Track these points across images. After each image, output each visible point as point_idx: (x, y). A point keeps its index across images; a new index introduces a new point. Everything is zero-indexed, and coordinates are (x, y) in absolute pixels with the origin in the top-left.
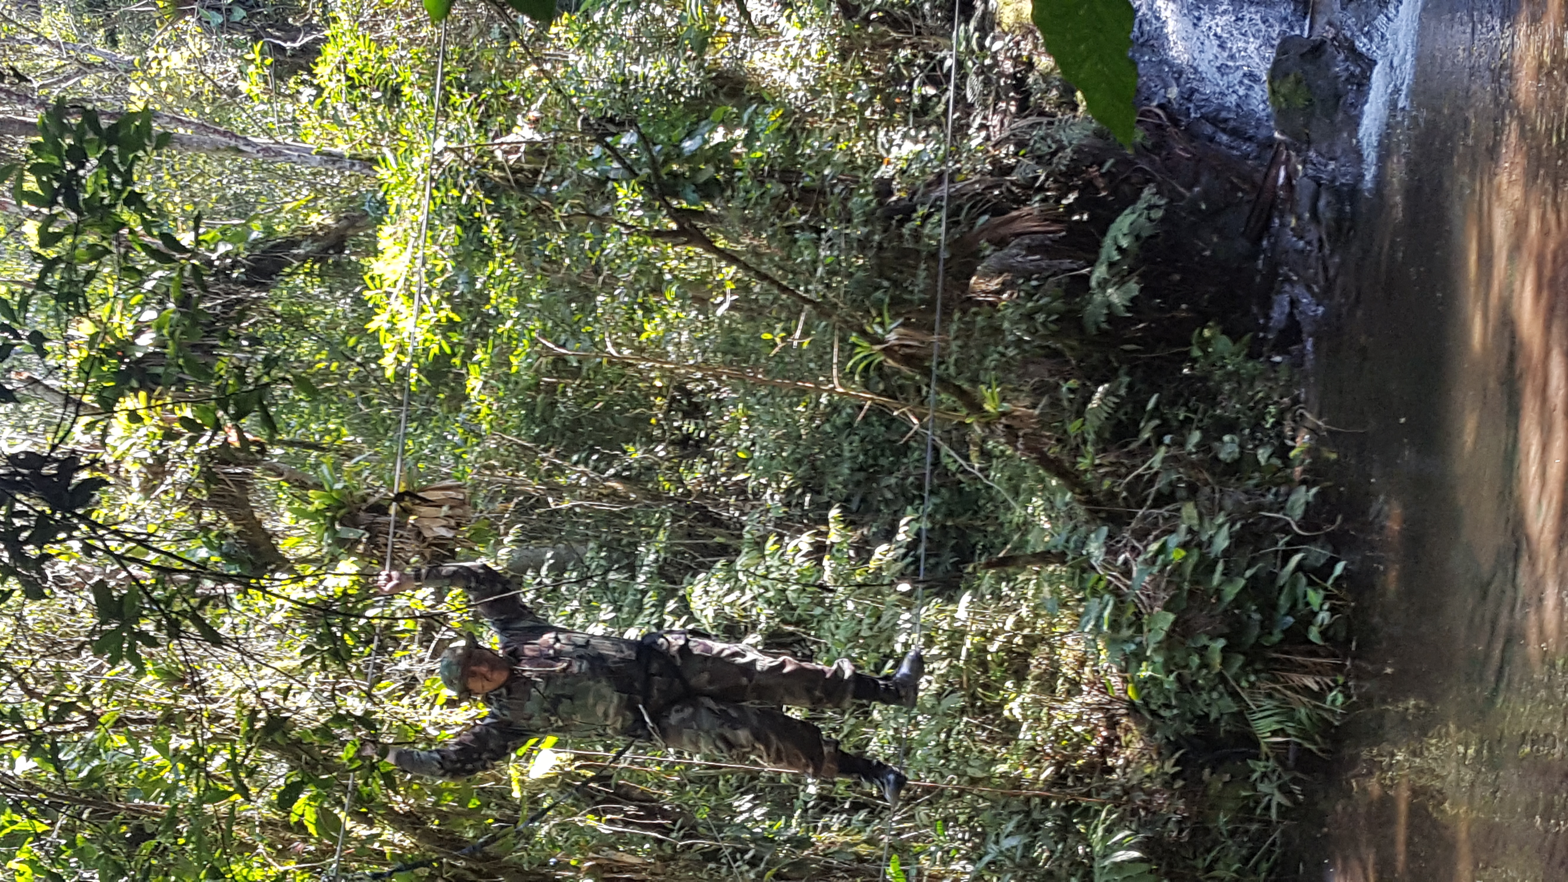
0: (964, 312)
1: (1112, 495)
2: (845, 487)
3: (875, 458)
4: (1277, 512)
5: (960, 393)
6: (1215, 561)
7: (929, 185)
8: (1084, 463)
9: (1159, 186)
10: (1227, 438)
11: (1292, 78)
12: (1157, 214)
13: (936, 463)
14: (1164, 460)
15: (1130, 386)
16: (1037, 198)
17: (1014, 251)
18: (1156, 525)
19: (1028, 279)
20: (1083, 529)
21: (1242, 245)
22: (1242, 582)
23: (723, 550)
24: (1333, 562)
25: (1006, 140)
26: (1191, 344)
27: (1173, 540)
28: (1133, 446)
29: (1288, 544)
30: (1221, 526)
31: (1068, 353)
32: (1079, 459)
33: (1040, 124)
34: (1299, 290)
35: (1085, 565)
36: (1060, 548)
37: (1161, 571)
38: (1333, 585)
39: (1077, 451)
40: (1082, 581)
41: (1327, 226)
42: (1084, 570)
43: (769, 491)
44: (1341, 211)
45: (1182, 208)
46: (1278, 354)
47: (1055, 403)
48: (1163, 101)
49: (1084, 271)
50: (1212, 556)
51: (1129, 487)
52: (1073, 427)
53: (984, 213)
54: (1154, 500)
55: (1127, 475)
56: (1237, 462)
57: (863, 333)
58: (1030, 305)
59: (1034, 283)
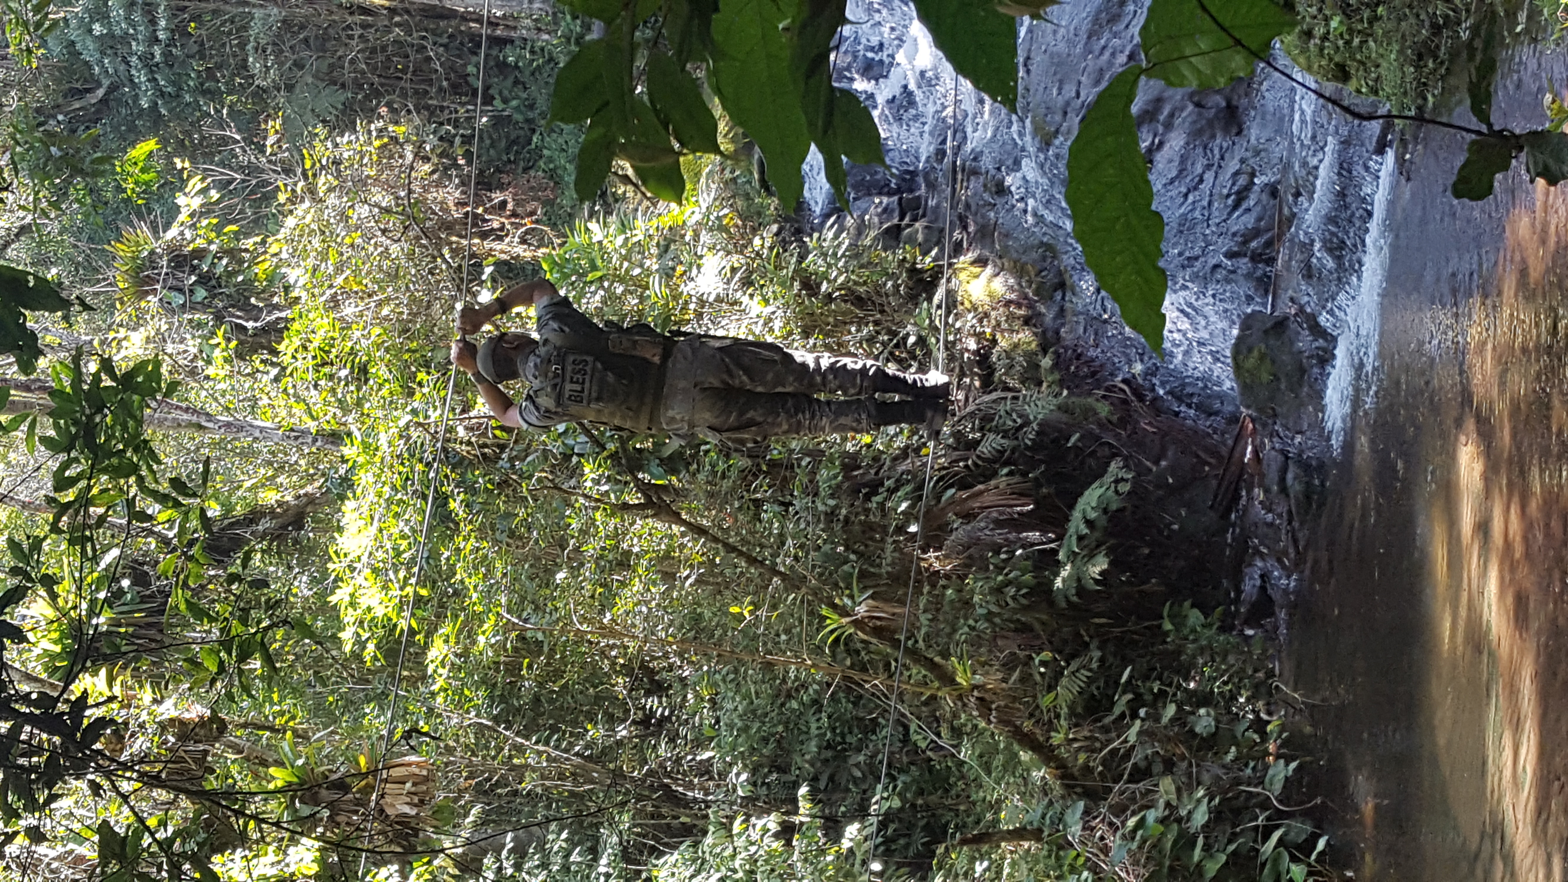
0: (933, 586)
1: (1087, 769)
2: (812, 765)
3: (843, 735)
4: (1256, 786)
5: (932, 666)
6: (1195, 837)
7: (895, 459)
8: (1057, 738)
9: (1126, 459)
10: (1202, 711)
11: (1256, 353)
12: (1125, 488)
13: (906, 739)
14: (1140, 733)
15: (1102, 660)
16: (1005, 471)
17: (982, 524)
18: (1133, 800)
19: (997, 553)
20: (1058, 807)
21: (1210, 518)
22: (1223, 858)
23: (687, 831)
24: (1314, 838)
25: (972, 414)
26: (1162, 618)
27: (1152, 816)
28: (1108, 720)
29: (1268, 819)
30: (1199, 801)
31: (1037, 626)
32: (1053, 734)
33: (1005, 398)
34: (1271, 563)
35: (1061, 841)
36: (1035, 824)
37: (1140, 847)
38: (1316, 861)
39: (1050, 727)
40: (1058, 858)
41: (1297, 499)
42: (1060, 848)
43: (735, 771)
44: (1308, 484)
45: (1149, 482)
46: (1252, 628)
47: (1025, 679)
48: (1128, 376)
49: (1052, 545)
50: (1192, 831)
51: (1104, 763)
52: (1046, 701)
53: (951, 486)
54: (1130, 774)
55: (1101, 750)
56: (1214, 735)
57: (834, 607)
58: (1000, 578)
59: (1003, 556)
